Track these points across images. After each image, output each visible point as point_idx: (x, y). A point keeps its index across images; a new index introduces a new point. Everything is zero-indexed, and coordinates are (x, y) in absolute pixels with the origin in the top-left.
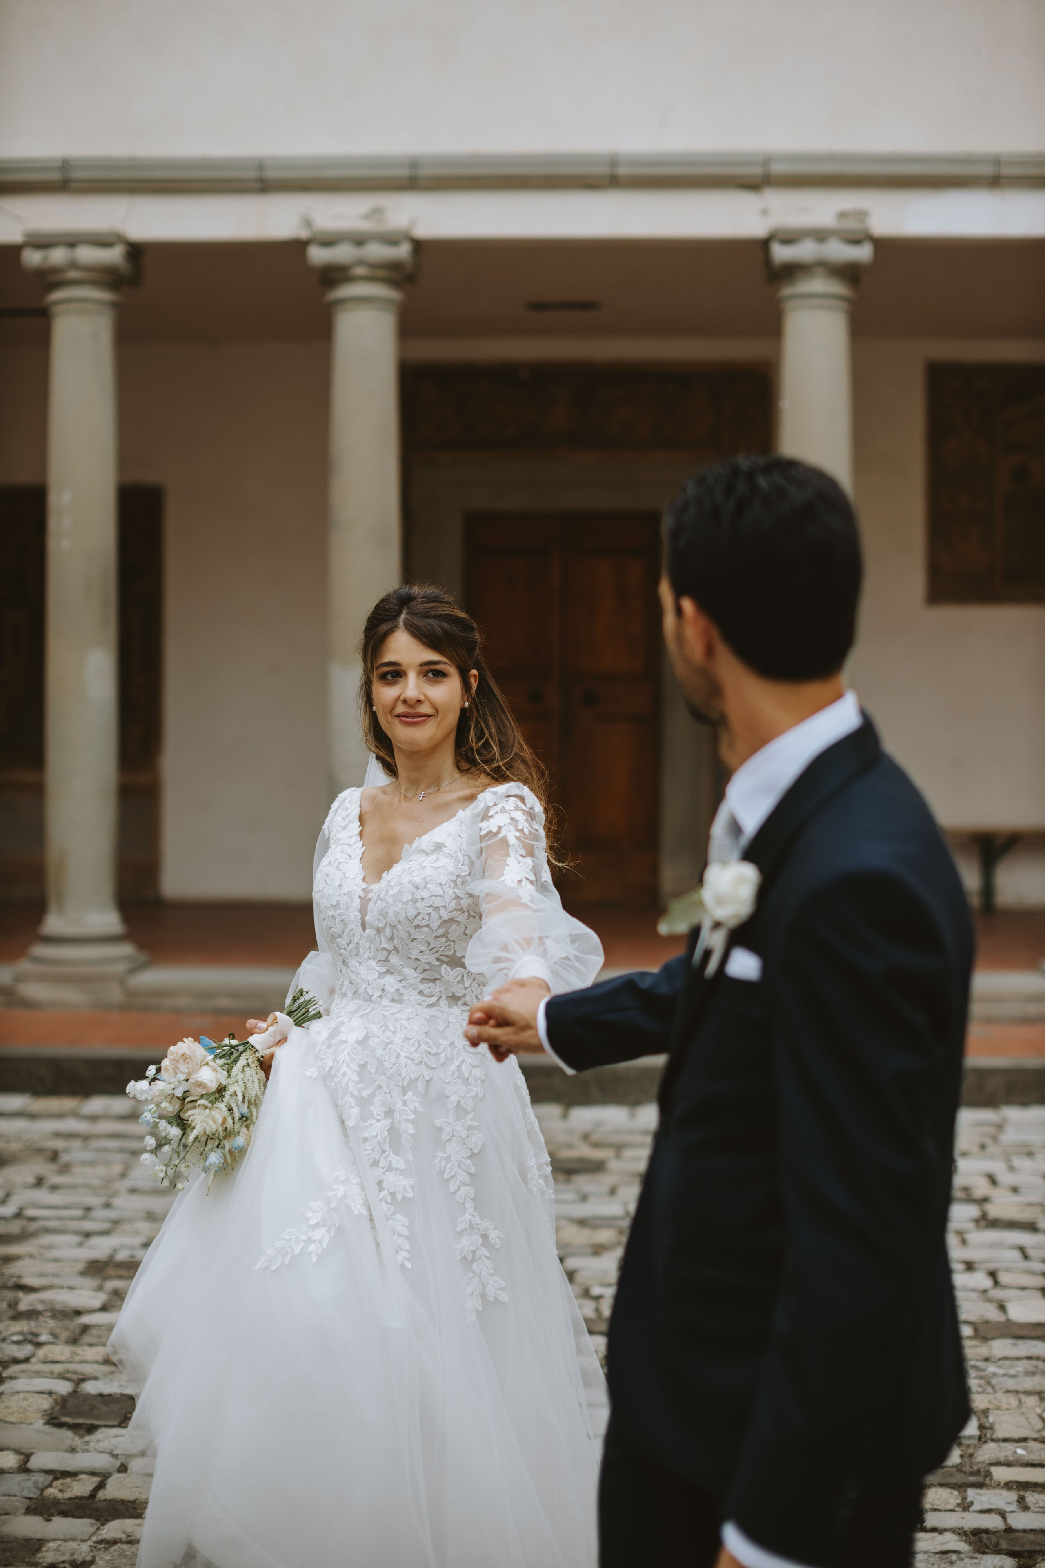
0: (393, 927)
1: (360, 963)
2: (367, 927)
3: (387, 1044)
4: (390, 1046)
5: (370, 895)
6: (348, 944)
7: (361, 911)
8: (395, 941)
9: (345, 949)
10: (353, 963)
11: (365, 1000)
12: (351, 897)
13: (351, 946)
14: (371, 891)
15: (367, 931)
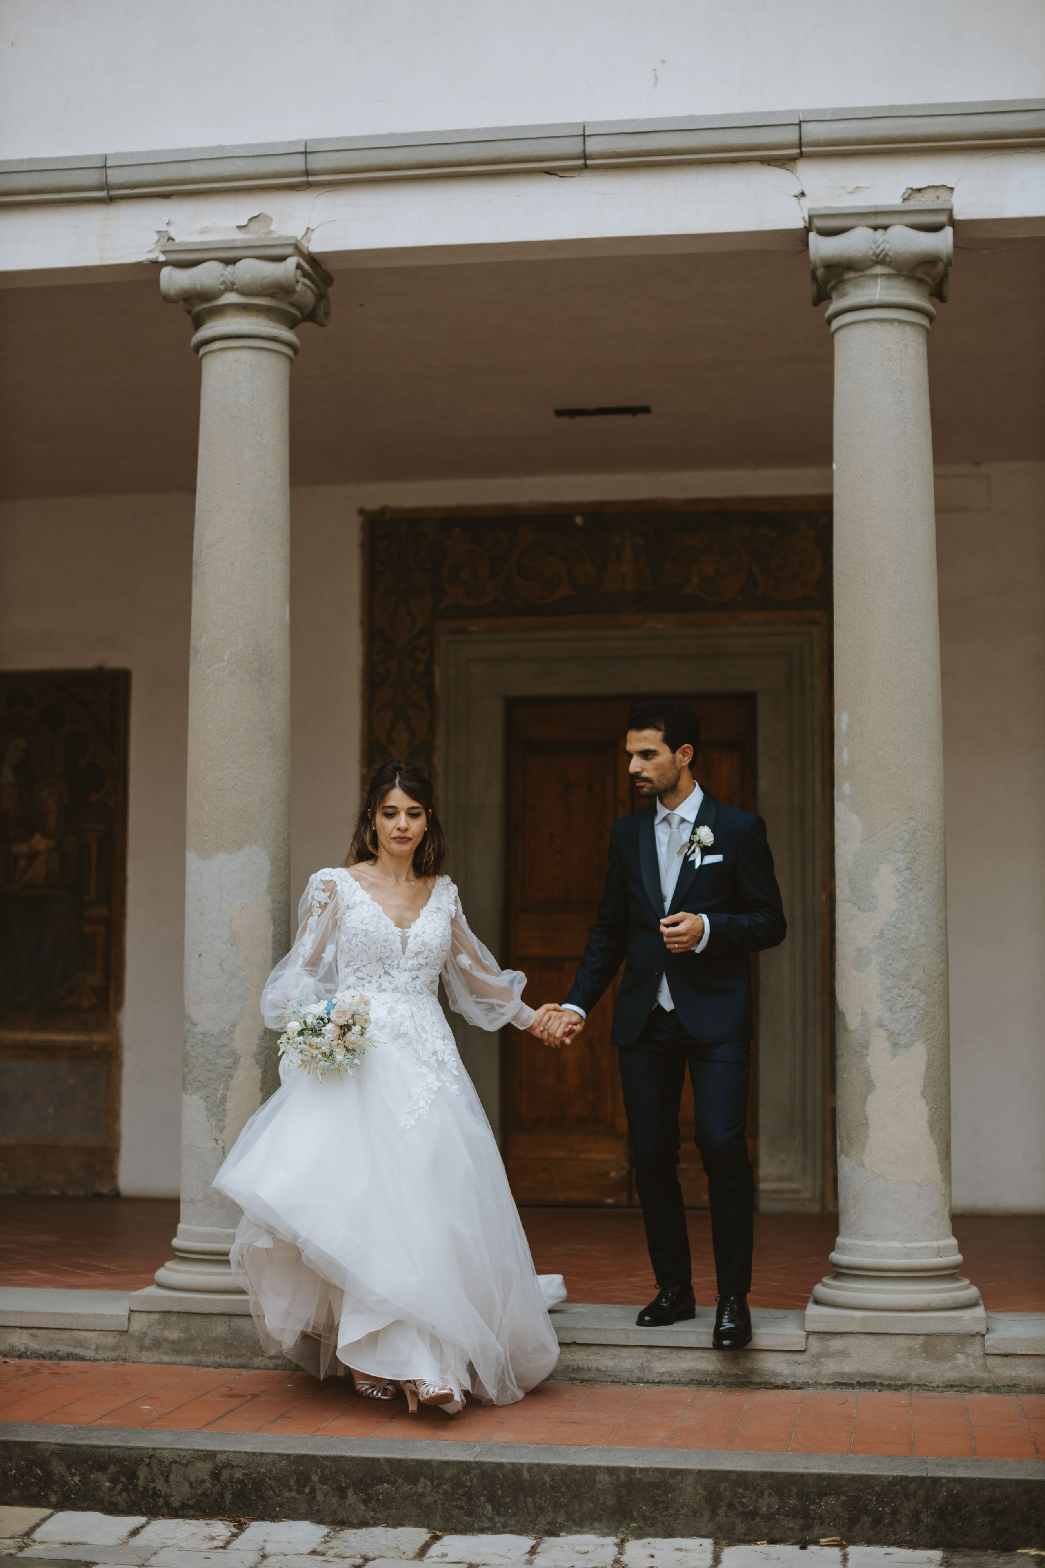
0: (430, 951)
1: (400, 972)
2: (406, 951)
3: (424, 1017)
4: (426, 1018)
5: (408, 935)
6: (392, 962)
7: (402, 943)
8: (428, 959)
9: (389, 965)
10: (394, 972)
11: (404, 993)
12: (394, 935)
13: (393, 963)
14: (407, 932)
15: (406, 954)
